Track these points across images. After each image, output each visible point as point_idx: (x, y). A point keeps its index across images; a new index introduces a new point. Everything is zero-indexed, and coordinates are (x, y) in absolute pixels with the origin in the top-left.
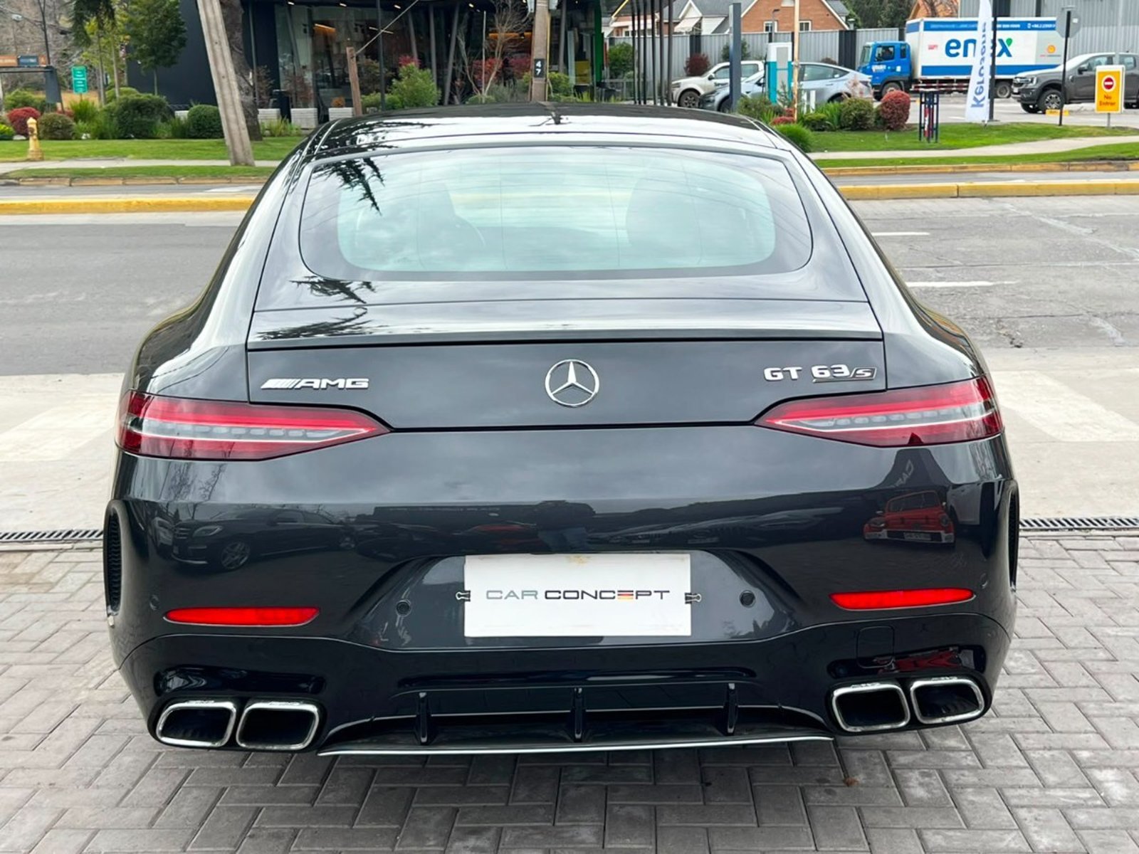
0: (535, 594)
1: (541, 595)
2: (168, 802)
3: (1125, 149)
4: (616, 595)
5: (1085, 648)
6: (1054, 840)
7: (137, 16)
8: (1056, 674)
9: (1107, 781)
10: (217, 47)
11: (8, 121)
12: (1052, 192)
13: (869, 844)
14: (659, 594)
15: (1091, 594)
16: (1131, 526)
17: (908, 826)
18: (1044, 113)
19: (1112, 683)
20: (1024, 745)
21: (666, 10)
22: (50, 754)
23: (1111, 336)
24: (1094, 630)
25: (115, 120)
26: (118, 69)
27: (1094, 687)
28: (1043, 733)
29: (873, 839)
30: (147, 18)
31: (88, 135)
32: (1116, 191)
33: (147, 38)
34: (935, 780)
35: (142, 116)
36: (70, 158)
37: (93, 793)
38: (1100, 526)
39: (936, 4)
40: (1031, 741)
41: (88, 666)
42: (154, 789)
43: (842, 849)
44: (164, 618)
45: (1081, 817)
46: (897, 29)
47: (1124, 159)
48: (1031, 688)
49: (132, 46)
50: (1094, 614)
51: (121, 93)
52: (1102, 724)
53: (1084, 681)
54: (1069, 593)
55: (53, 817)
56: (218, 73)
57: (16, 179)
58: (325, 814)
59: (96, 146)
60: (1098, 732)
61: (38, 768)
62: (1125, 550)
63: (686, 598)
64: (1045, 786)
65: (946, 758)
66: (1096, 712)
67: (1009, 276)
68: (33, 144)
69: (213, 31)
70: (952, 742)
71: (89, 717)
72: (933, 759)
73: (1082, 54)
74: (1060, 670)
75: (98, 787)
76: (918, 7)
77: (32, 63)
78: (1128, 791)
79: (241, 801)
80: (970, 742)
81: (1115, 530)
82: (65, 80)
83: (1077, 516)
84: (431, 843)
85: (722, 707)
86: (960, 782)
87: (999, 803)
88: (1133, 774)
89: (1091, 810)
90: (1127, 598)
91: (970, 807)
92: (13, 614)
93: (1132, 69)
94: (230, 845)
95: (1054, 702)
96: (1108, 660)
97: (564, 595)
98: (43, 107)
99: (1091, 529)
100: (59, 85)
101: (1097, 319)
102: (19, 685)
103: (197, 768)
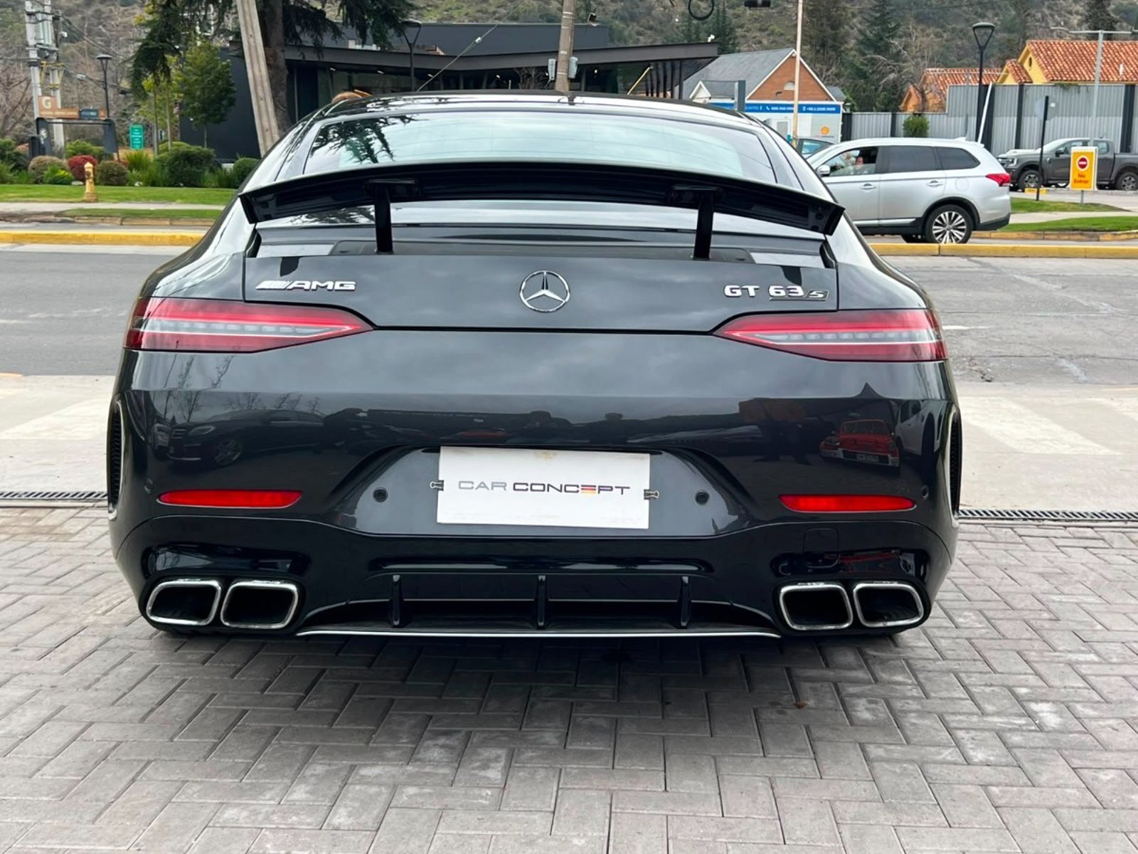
0: (504, 486)
1: (509, 487)
2: (160, 703)
3: (1096, 222)
4: (579, 489)
5: (1030, 610)
6: (989, 756)
7: (191, 76)
8: (1001, 629)
9: (1042, 712)
10: (262, 103)
11: (68, 167)
12: (1026, 255)
13: (814, 753)
14: (620, 490)
15: (1040, 570)
16: (1082, 518)
17: (852, 740)
18: (1023, 191)
19: (1055, 638)
20: (967, 681)
21: (677, 89)
22: (54, 663)
23: (1075, 375)
24: (1040, 596)
25: (166, 170)
26: (171, 124)
27: (1036, 639)
28: (986, 673)
29: (819, 750)
30: (200, 78)
31: (141, 183)
32: (1086, 255)
33: (199, 97)
34: (882, 706)
35: (191, 165)
36: (121, 201)
37: (91, 694)
38: (1052, 517)
39: (926, 92)
40: (974, 679)
41: (97, 598)
42: (149, 692)
43: (788, 756)
44: (158, 500)
45: (1016, 739)
46: (890, 113)
47: (1095, 231)
48: (977, 638)
49: (185, 103)
50: (1040, 586)
51: (172, 145)
52: (1042, 668)
53: (1028, 635)
54: (1020, 569)
55: (52, 711)
56: (262, 127)
57: (71, 217)
58: (306, 716)
59: (147, 191)
60: (1037, 674)
61: (42, 673)
62: (1075, 538)
63: (645, 494)
64: (984, 714)
65: (892, 690)
66: (1036, 659)
67: (983, 322)
68: (89, 187)
69: (259, 88)
70: (899, 678)
71: (95, 636)
72: (880, 690)
73: (1061, 138)
74: (1005, 627)
75: (96, 690)
76: (910, 95)
77: (93, 116)
78: (1062, 720)
79: (228, 704)
80: (916, 678)
81: (1066, 521)
82: (123, 137)
83: (1031, 509)
84: (405, 741)
85: (676, 601)
86: (905, 708)
87: (939, 725)
88: (1068, 707)
89: (1025, 733)
90: (1073, 574)
91: (912, 728)
92: (33, 556)
93: (1104, 153)
94: (215, 738)
95: (998, 650)
96: (1051, 620)
97: (532, 487)
98: (100, 157)
99: (1043, 520)
100: (117, 141)
101: (1064, 360)
102: (31, 610)
103: (190, 678)
